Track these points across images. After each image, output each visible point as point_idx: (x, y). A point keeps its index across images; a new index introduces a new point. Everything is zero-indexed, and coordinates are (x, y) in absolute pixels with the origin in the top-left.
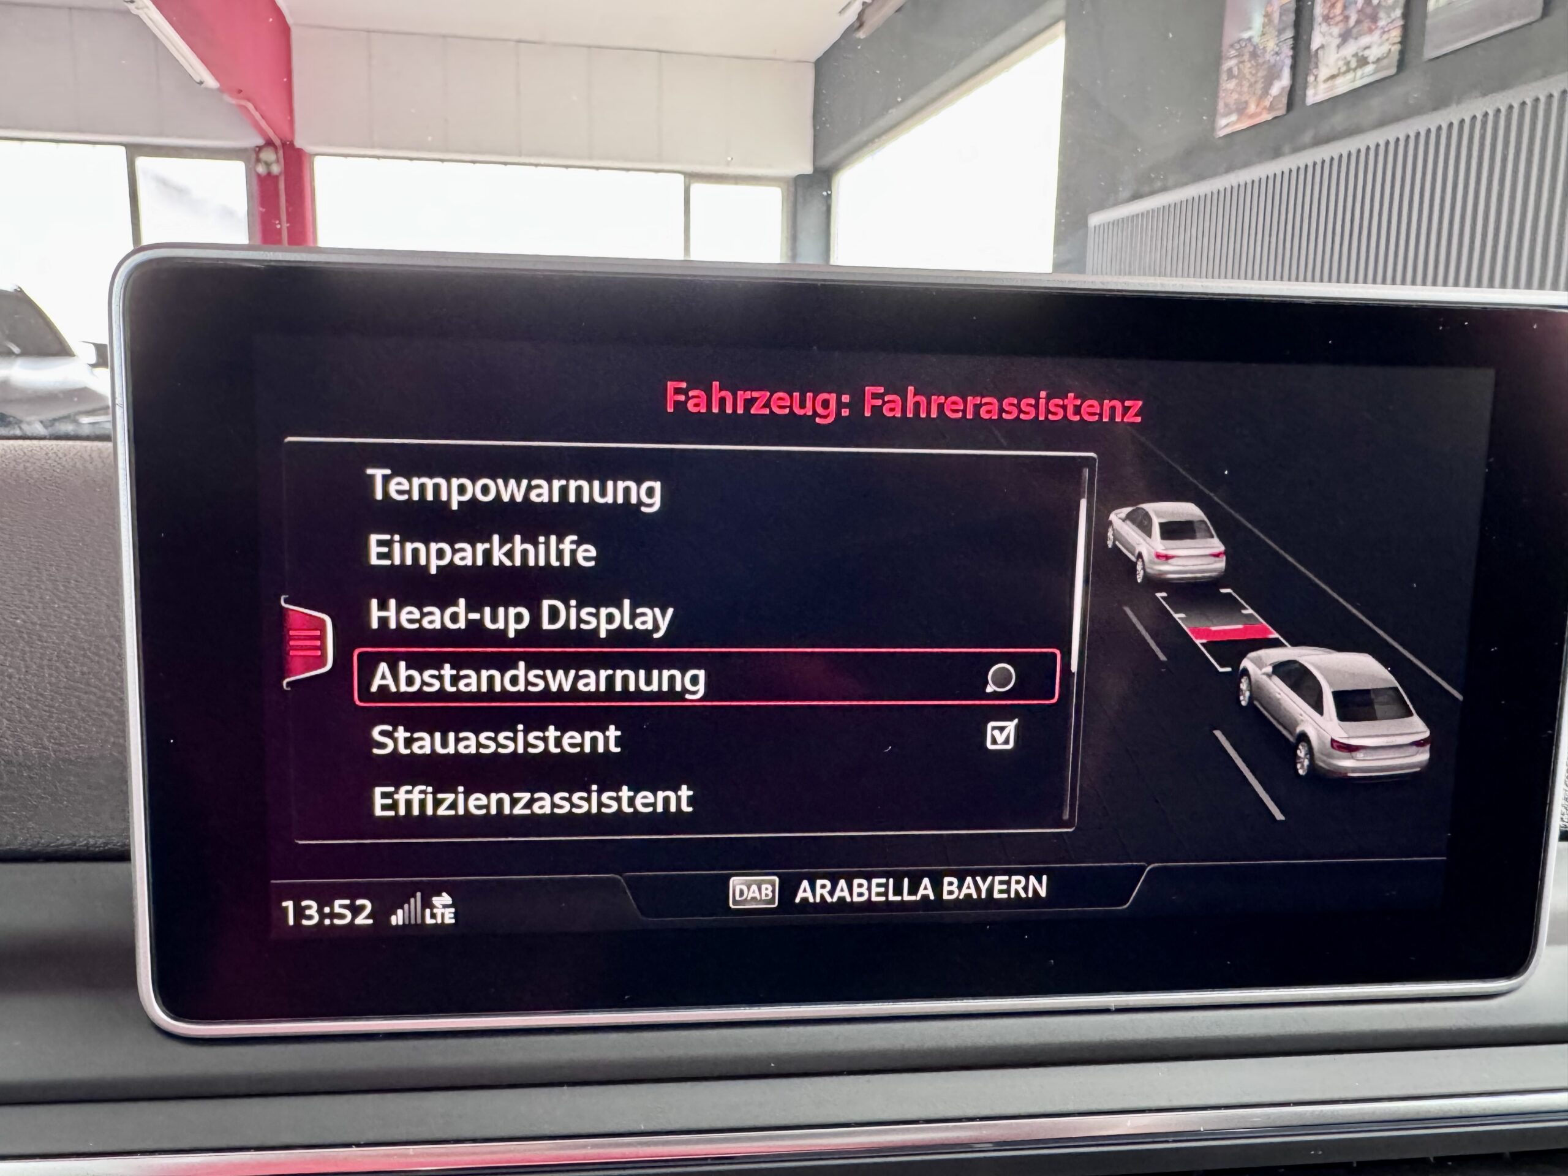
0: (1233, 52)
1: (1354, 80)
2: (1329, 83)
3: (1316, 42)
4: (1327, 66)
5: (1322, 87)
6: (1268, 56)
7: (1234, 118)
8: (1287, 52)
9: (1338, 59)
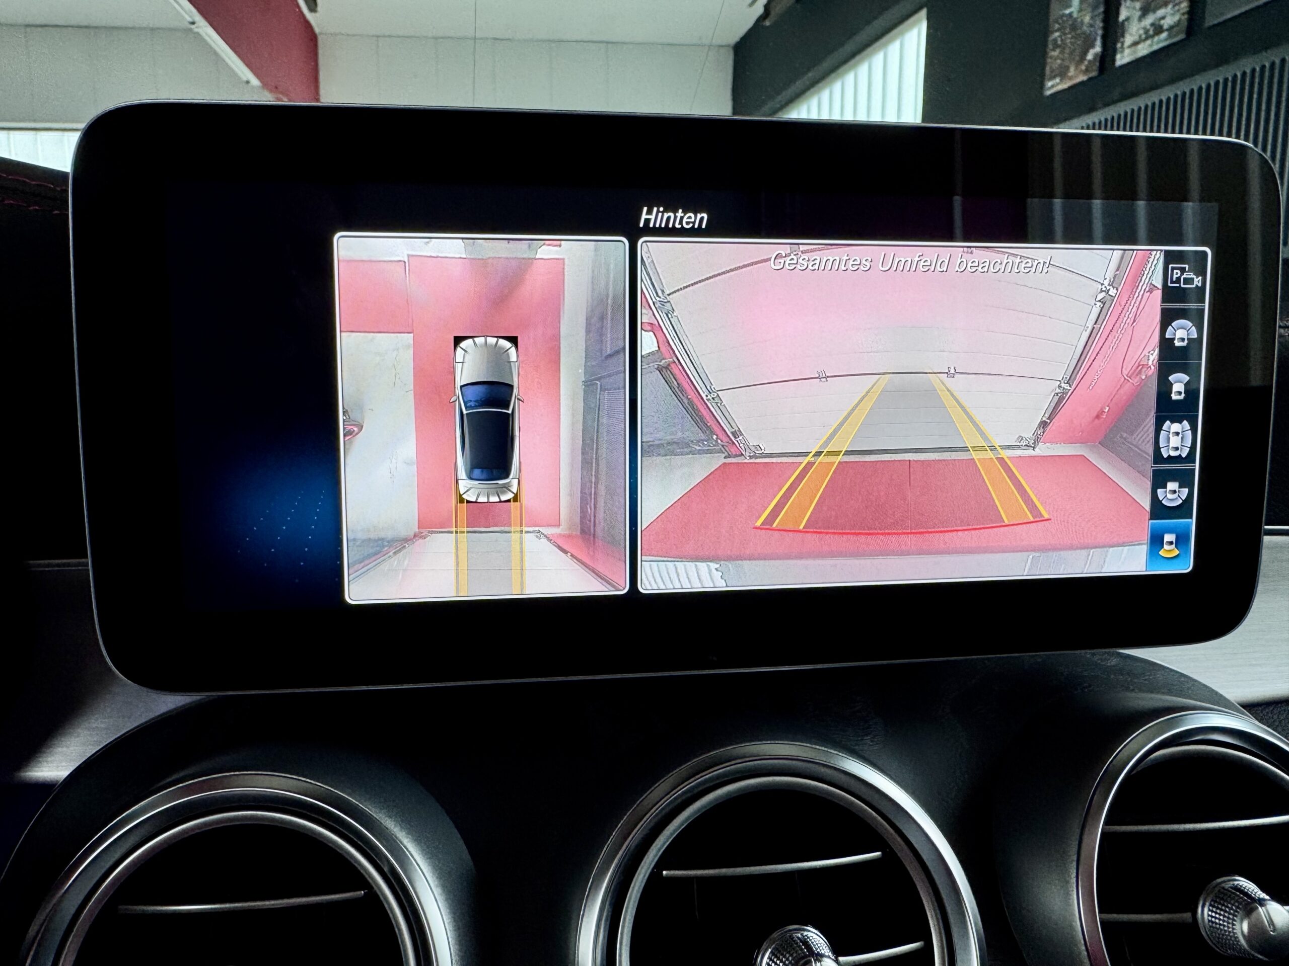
0: (1057, 26)
1: (1151, 46)
2: (1133, 49)
3: (1123, 15)
4: (1131, 35)
5: (1127, 51)
6: (1085, 28)
7: (1058, 80)
8: (1099, 24)
9: (1138, 30)
